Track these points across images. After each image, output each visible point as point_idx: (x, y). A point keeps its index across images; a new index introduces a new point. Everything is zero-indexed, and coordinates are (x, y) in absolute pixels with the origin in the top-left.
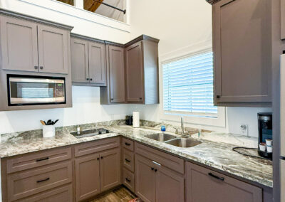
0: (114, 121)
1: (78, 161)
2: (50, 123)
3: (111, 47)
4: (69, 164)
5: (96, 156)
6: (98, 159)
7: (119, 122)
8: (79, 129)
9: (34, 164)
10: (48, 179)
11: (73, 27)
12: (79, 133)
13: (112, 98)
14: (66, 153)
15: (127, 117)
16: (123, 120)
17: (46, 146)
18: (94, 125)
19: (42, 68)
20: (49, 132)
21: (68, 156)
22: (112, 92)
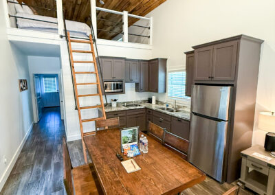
1: (128, 117)
2: (115, 100)
3: (142, 63)
4: (125, 118)
6: (136, 117)
7: (145, 101)
12: (126, 105)
13: (141, 89)
15: (149, 99)
18: (132, 102)
19: (115, 77)
20: (114, 104)
21: (124, 114)
22: (141, 86)
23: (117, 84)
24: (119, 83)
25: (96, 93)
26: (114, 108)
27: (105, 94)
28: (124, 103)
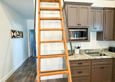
0: (103, 49)
1: (93, 67)
3: (107, 10)
4: (89, 67)
5: (101, 66)
6: (102, 68)
7: (105, 50)
8: (87, 51)
9: (77, 65)
10: (82, 72)
11: (92, 3)
12: (87, 53)
13: (106, 37)
14: (88, 63)
15: (110, 47)
16: (107, 49)
17: (82, 58)
18: (93, 50)
19: (80, 24)
20: (77, 51)
21: (89, 64)
22: (106, 34)
23: (82, 32)
24: (84, 30)
25: (61, 40)
26: (78, 56)
27: (70, 41)
28: (86, 50)
